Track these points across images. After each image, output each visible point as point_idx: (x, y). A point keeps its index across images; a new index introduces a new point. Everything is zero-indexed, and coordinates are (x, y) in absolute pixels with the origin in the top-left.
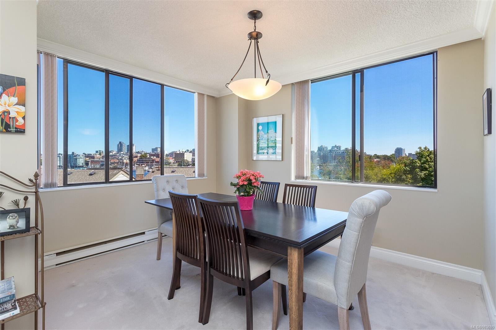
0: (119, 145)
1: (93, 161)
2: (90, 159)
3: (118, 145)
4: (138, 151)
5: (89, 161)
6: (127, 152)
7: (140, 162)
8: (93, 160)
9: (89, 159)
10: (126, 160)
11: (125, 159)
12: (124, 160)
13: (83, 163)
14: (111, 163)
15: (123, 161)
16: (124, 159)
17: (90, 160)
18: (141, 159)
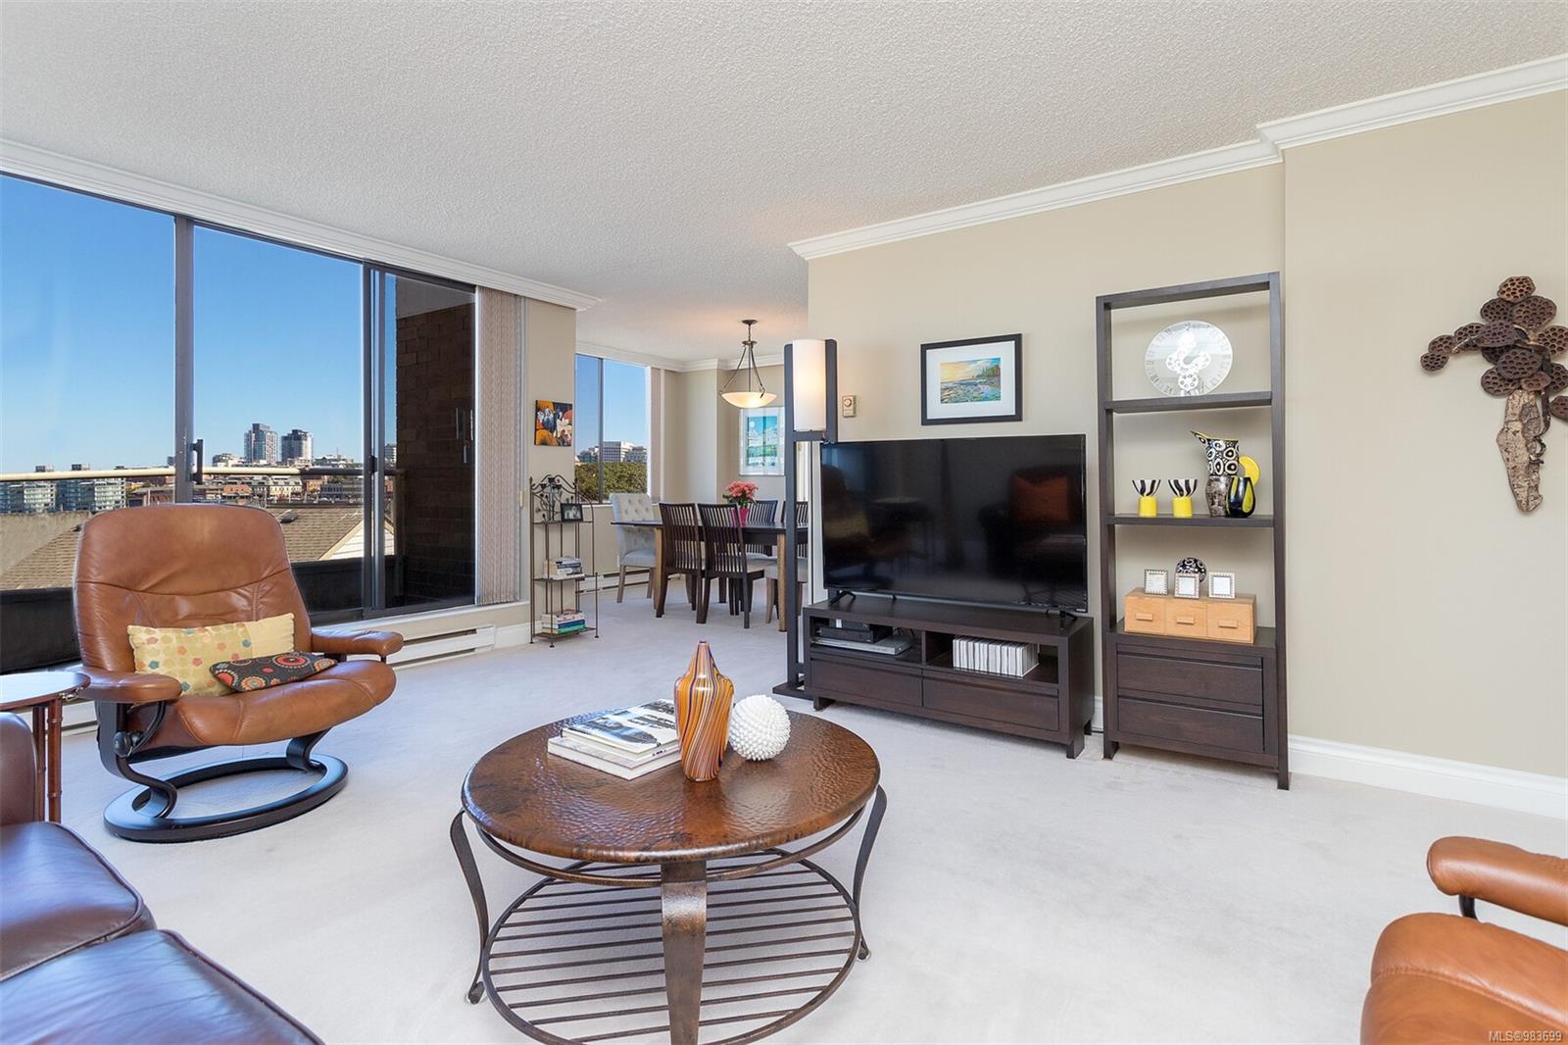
0: (253, 435)
1: (162, 491)
2: (149, 487)
3: (248, 437)
4: (324, 458)
5: (146, 494)
6: (280, 460)
7: (332, 496)
8: (158, 488)
9: (144, 487)
10: (278, 488)
11: (276, 484)
12: (274, 488)
13: (117, 502)
14: (224, 497)
15: (268, 490)
16: (271, 483)
17: (149, 490)
18: (332, 485)
